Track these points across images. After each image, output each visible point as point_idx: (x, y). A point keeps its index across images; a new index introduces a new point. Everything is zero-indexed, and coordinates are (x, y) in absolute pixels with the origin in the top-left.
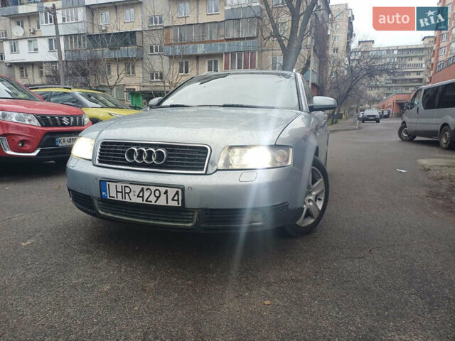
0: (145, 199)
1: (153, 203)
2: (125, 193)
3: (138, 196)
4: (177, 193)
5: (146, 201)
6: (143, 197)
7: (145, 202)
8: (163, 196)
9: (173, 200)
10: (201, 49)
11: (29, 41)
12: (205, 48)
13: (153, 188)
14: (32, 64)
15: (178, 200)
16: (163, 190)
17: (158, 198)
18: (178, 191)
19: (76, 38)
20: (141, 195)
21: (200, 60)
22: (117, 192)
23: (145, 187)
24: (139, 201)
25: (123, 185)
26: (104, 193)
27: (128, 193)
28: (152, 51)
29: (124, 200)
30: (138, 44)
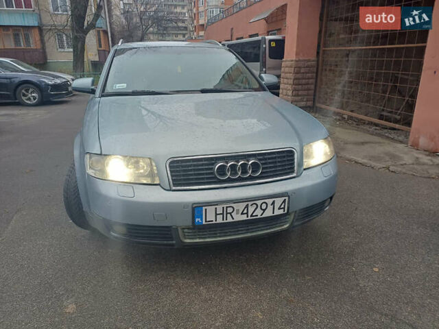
0: (250, 214)
1: (259, 217)
2: (227, 213)
3: (242, 214)
4: (284, 201)
5: (251, 216)
6: (247, 213)
7: (249, 218)
8: (270, 207)
9: (279, 209)
13: (259, 203)
15: (284, 208)
16: (270, 201)
17: (264, 210)
18: (285, 200)
20: (245, 211)
22: (216, 214)
23: (250, 203)
24: (244, 217)
25: (225, 206)
26: (197, 220)
27: (230, 213)
29: (225, 221)
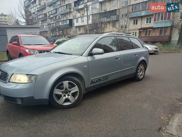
10: (143, 13)
11: (82, 18)
12: (145, 12)
14: (82, 26)
19: (95, 15)
21: (143, 18)
28: (123, 16)
30: (117, 14)
